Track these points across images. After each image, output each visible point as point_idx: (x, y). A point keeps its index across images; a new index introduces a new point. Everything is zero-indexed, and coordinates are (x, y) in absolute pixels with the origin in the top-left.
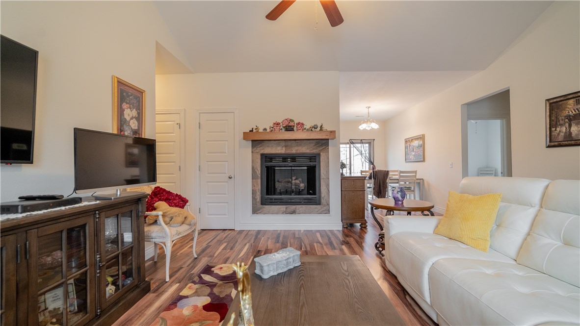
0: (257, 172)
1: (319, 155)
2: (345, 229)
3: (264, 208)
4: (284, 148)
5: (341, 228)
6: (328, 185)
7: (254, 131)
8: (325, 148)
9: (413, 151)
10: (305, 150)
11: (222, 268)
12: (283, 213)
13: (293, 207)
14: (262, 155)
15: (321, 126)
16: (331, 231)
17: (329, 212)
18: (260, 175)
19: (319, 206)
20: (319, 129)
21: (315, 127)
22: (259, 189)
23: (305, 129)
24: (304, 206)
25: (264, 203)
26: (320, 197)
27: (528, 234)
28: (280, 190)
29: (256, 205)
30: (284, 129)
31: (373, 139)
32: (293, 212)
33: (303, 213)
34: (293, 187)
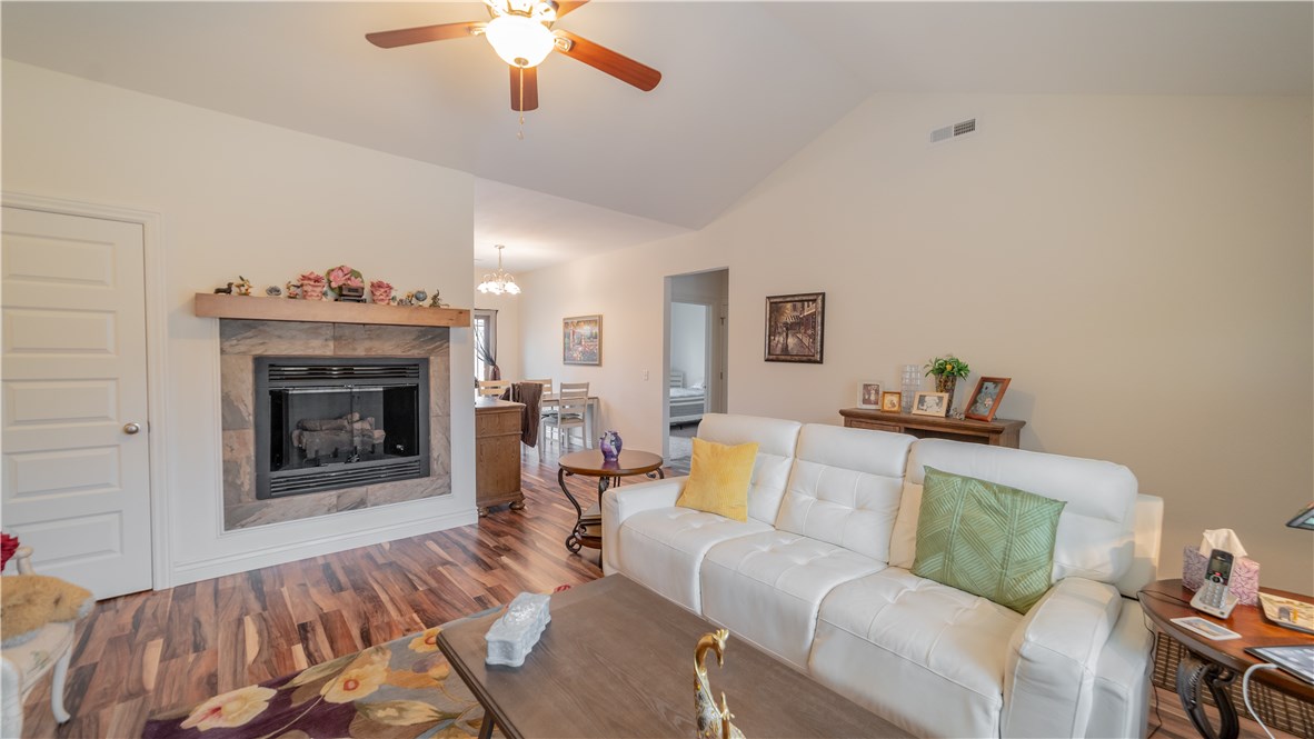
0: (242, 408)
1: (426, 361)
2: (484, 520)
3: (267, 506)
4: (331, 344)
5: (475, 520)
6: (447, 430)
7: (234, 289)
8: (441, 345)
9: (580, 343)
10: (390, 349)
11: (219, 709)
12: (329, 511)
13: (356, 492)
14: (259, 361)
15: (435, 298)
16: (457, 530)
17: (450, 488)
18: (251, 418)
19: (426, 479)
20: (428, 302)
21: (420, 296)
22: (248, 458)
23: (394, 299)
24: (388, 484)
25: (264, 492)
26: (428, 457)
27: (785, 492)
28: (317, 452)
29: (240, 501)
30: (331, 295)
31: (495, 308)
32: (361, 504)
33: (386, 502)
34: (357, 440)
